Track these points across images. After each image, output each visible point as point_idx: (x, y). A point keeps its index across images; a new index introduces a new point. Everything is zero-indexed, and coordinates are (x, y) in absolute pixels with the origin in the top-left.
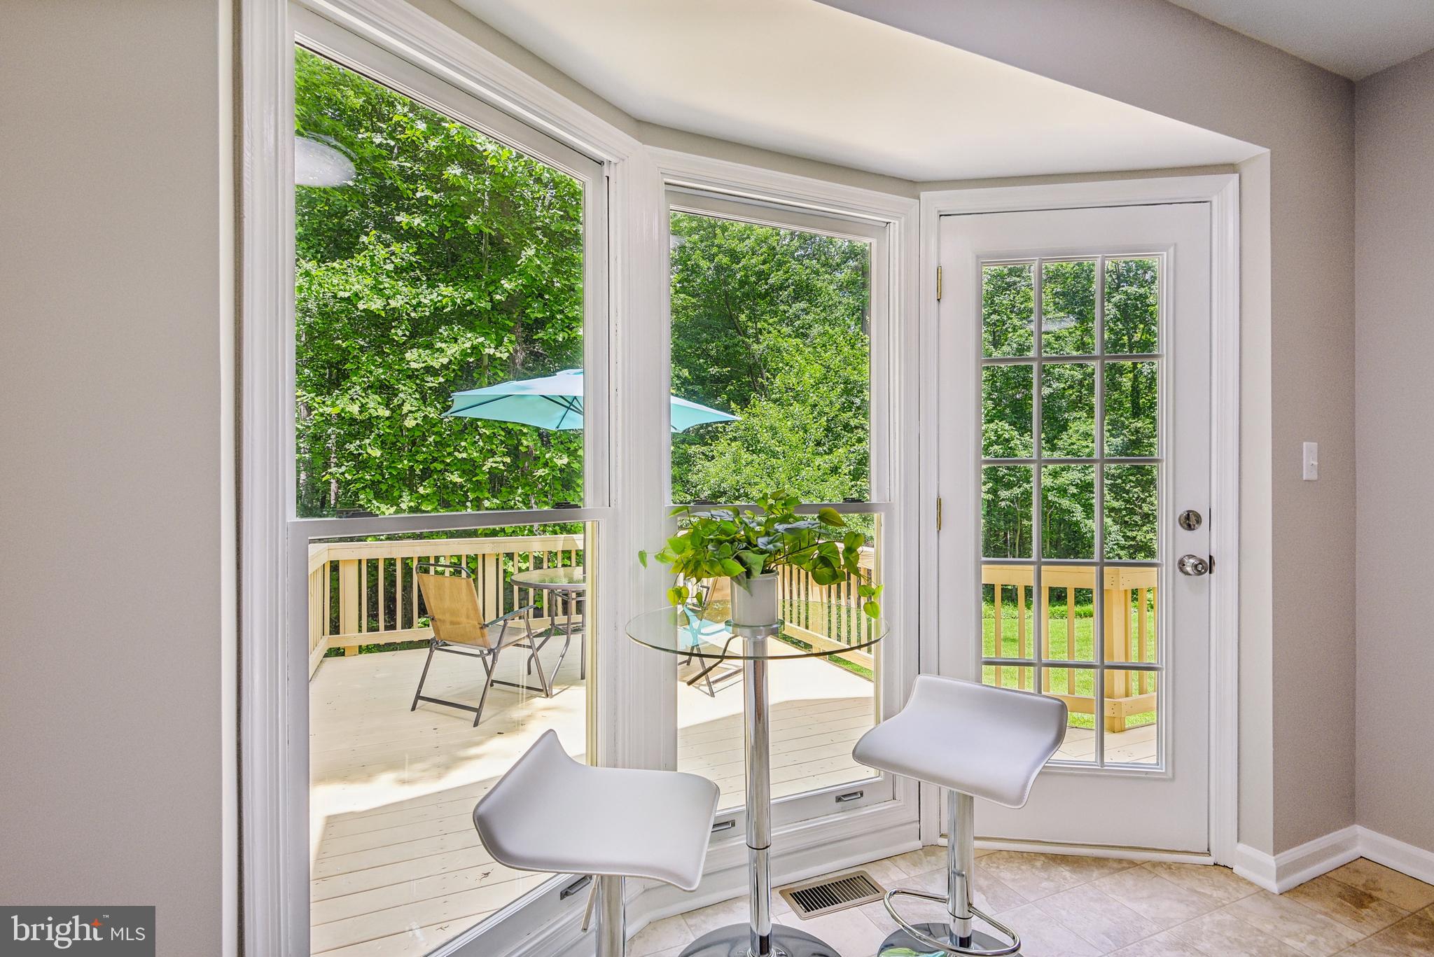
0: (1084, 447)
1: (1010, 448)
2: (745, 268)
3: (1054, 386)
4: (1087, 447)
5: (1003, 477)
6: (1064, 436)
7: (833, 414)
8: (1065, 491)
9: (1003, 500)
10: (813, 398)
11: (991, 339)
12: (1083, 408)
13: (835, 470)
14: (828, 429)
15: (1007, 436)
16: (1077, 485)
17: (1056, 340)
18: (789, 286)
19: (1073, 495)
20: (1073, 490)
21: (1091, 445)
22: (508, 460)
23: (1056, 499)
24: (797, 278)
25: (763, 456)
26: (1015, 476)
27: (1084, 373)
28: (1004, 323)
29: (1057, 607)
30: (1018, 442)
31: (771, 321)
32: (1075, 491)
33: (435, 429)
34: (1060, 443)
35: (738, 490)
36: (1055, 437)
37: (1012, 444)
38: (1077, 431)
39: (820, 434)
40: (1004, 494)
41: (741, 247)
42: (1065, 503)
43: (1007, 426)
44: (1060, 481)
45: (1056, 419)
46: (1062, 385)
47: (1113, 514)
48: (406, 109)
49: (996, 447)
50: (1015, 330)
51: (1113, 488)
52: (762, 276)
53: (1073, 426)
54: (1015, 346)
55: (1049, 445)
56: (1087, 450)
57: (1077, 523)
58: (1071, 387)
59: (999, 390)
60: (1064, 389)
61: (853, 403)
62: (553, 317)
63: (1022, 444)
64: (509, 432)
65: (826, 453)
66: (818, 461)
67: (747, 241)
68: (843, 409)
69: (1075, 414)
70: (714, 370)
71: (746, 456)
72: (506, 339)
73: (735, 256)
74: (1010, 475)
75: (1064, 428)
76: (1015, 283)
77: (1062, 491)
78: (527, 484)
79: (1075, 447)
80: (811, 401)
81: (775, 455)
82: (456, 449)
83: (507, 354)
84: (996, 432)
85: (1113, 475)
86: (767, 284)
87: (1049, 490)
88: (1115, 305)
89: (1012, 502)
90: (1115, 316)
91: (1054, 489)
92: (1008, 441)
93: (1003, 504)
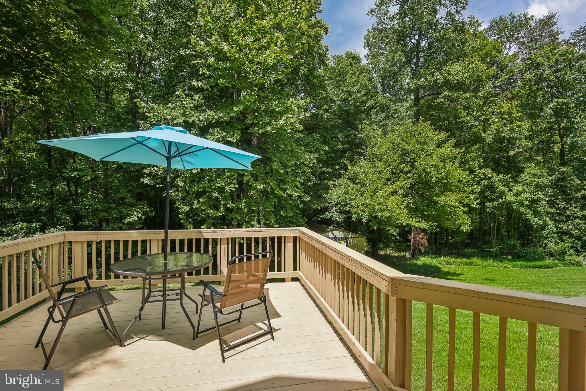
0: (533, 181)
1: (492, 182)
2: (354, 99)
3: (516, 150)
4: (535, 181)
5: (488, 196)
6: (522, 176)
7: (395, 166)
8: (522, 203)
9: (488, 207)
10: (386, 158)
11: (482, 128)
12: (532, 162)
13: (394, 193)
14: (393, 173)
15: (490, 176)
16: (529, 201)
17: (517, 127)
18: (377, 107)
19: (527, 206)
20: (527, 203)
21: (537, 180)
22: (237, 186)
23: (517, 208)
24: (381, 103)
25: (359, 186)
26: (495, 195)
27: (534, 144)
28: (489, 120)
29: (517, 262)
30: (496, 179)
31: (367, 123)
32: (528, 204)
33: (209, 174)
34: (520, 179)
35: (346, 202)
36: (517, 176)
37: (493, 180)
38: (529, 173)
39: (388, 175)
40: (488, 204)
41: (354, 89)
42: (522, 210)
43: (490, 171)
44: (519, 198)
45: (517, 167)
46: (521, 150)
47: (549, 215)
48: (196, 36)
49: (484, 181)
50: (494, 123)
51: (549, 202)
52: (364, 102)
53: (527, 171)
54: (494, 131)
55: (514, 180)
56: (535, 183)
57: (529, 220)
58: (526, 151)
59: (486, 153)
60: (522, 152)
61: (406, 160)
62: (258, 123)
63: (498, 180)
64: (239, 174)
65: (392, 184)
66: (386, 188)
67: (356, 87)
68: (400, 163)
69: (528, 164)
70: (340, 146)
71: (352, 185)
72: (236, 134)
73: (351, 94)
74: (492, 195)
75: (522, 171)
76: (494, 100)
77: (521, 204)
78: (247, 198)
79: (528, 181)
80: (385, 159)
81: (365, 185)
82: (216, 182)
83: (236, 140)
84: (484, 173)
85: (549, 196)
86: (366, 106)
87: (513, 203)
88: (551, 108)
89: (493, 208)
90: (551, 114)
91: (516, 202)
92: (490, 178)
93: (488, 210)
